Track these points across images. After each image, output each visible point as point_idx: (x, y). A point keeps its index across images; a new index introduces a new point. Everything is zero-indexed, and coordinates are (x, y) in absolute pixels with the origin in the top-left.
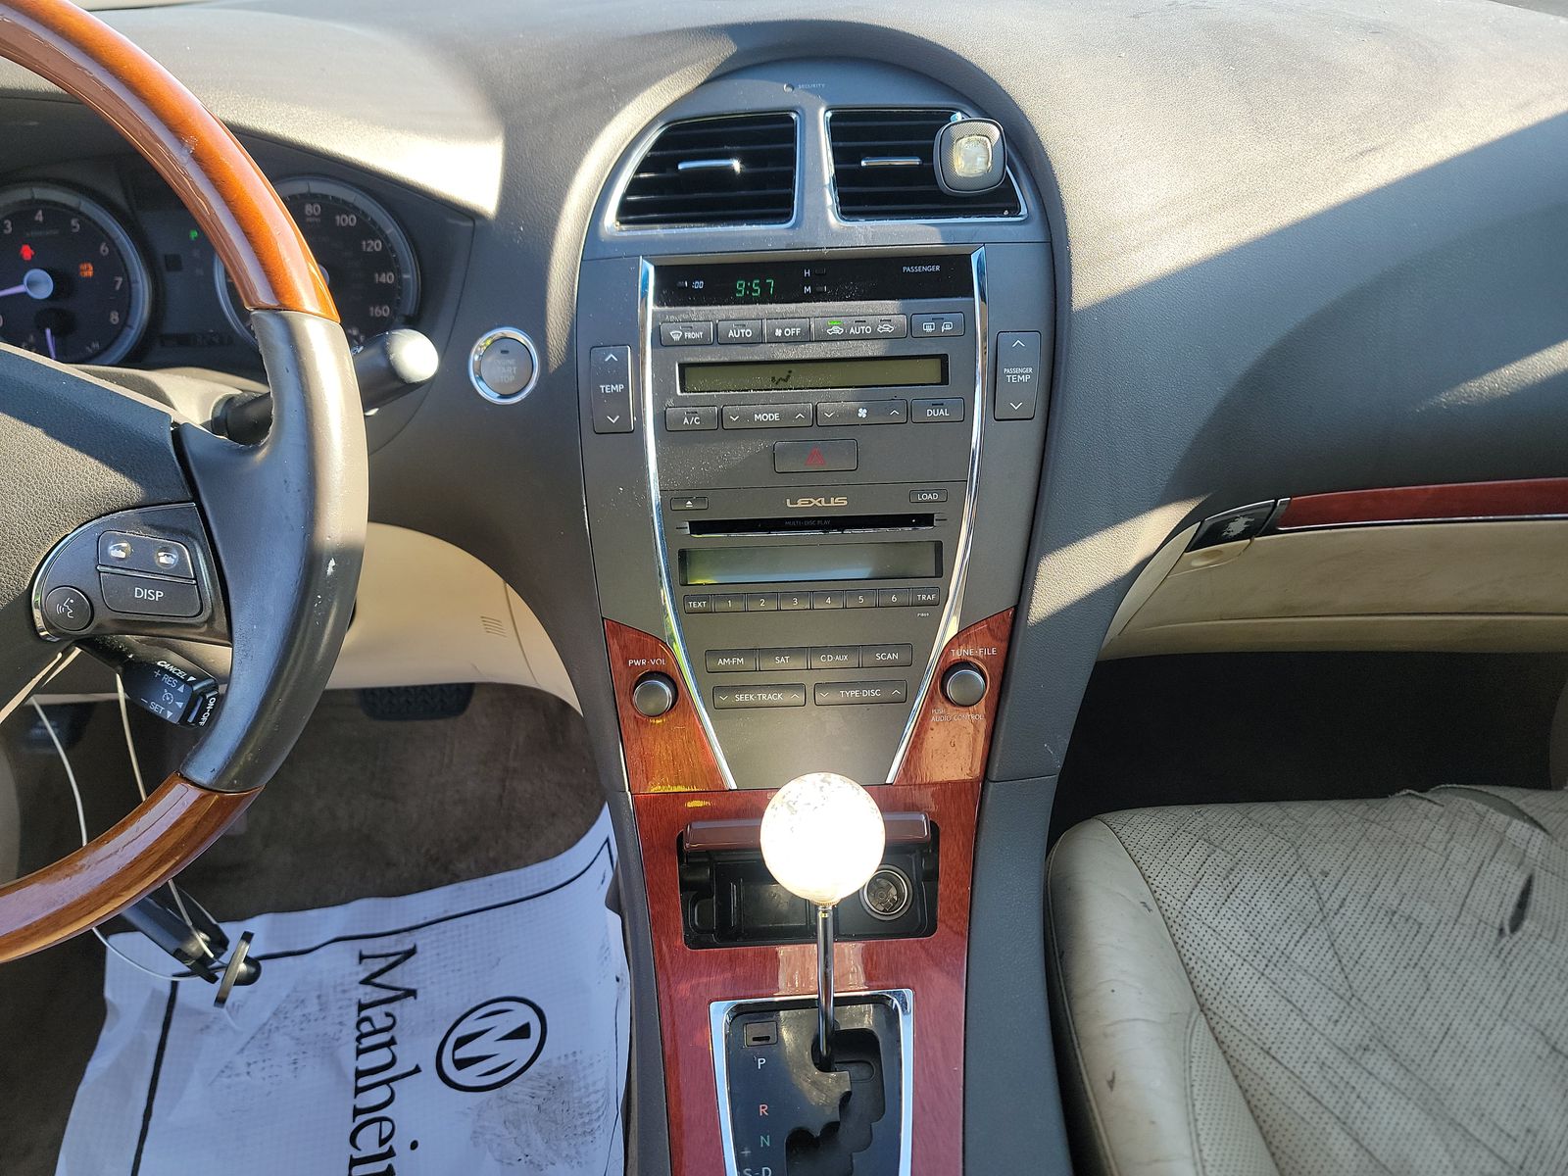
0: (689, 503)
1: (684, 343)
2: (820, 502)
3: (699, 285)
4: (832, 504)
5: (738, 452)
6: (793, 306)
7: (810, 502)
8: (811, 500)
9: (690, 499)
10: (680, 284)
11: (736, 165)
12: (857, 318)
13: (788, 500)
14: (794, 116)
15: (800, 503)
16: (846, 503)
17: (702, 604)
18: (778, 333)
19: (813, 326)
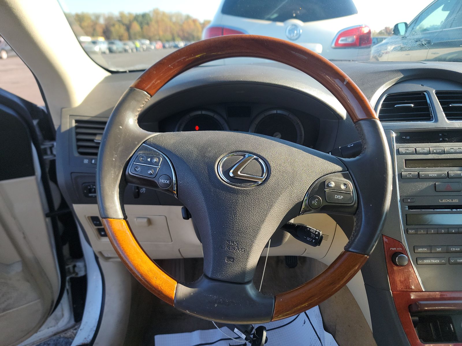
0: (409, 200)
1: (406, 154)
2: (450, 201)
3: (408, 138)
4: (454, 201)
5: (423, 186)
6: (438, 144)
7: (447, 201)
8: (447, 200)
9: (409, 199)
10: (403, 137)
11: (412, 105)
12: (459, 147)
13: (440, 200)
14: (425, 93)
15: (443, 201)
16: (458, 201)
17: (413, 231)
18: (435, 151)
19: (445, 149)
